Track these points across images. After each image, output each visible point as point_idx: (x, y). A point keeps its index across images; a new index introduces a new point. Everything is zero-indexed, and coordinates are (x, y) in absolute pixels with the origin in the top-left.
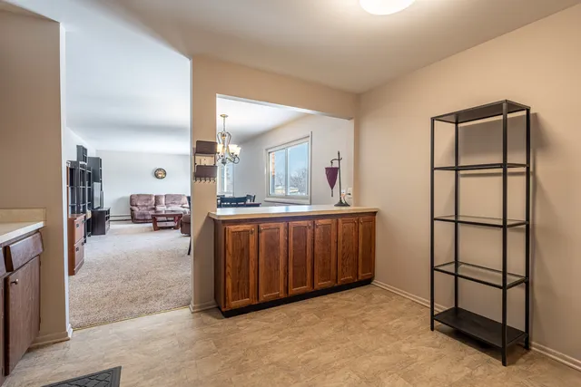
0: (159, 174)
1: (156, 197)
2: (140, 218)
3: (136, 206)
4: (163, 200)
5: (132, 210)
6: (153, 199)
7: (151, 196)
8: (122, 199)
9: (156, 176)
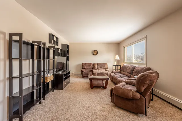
0: (95, 53)
1: (93, 64)
2: (85, 76)
3: (84, 69)
4: (96, 66)
5: (82, 71)
6: (92, 65)
7: (91, 64)
8: (78, 65)
9: (93, 54)
